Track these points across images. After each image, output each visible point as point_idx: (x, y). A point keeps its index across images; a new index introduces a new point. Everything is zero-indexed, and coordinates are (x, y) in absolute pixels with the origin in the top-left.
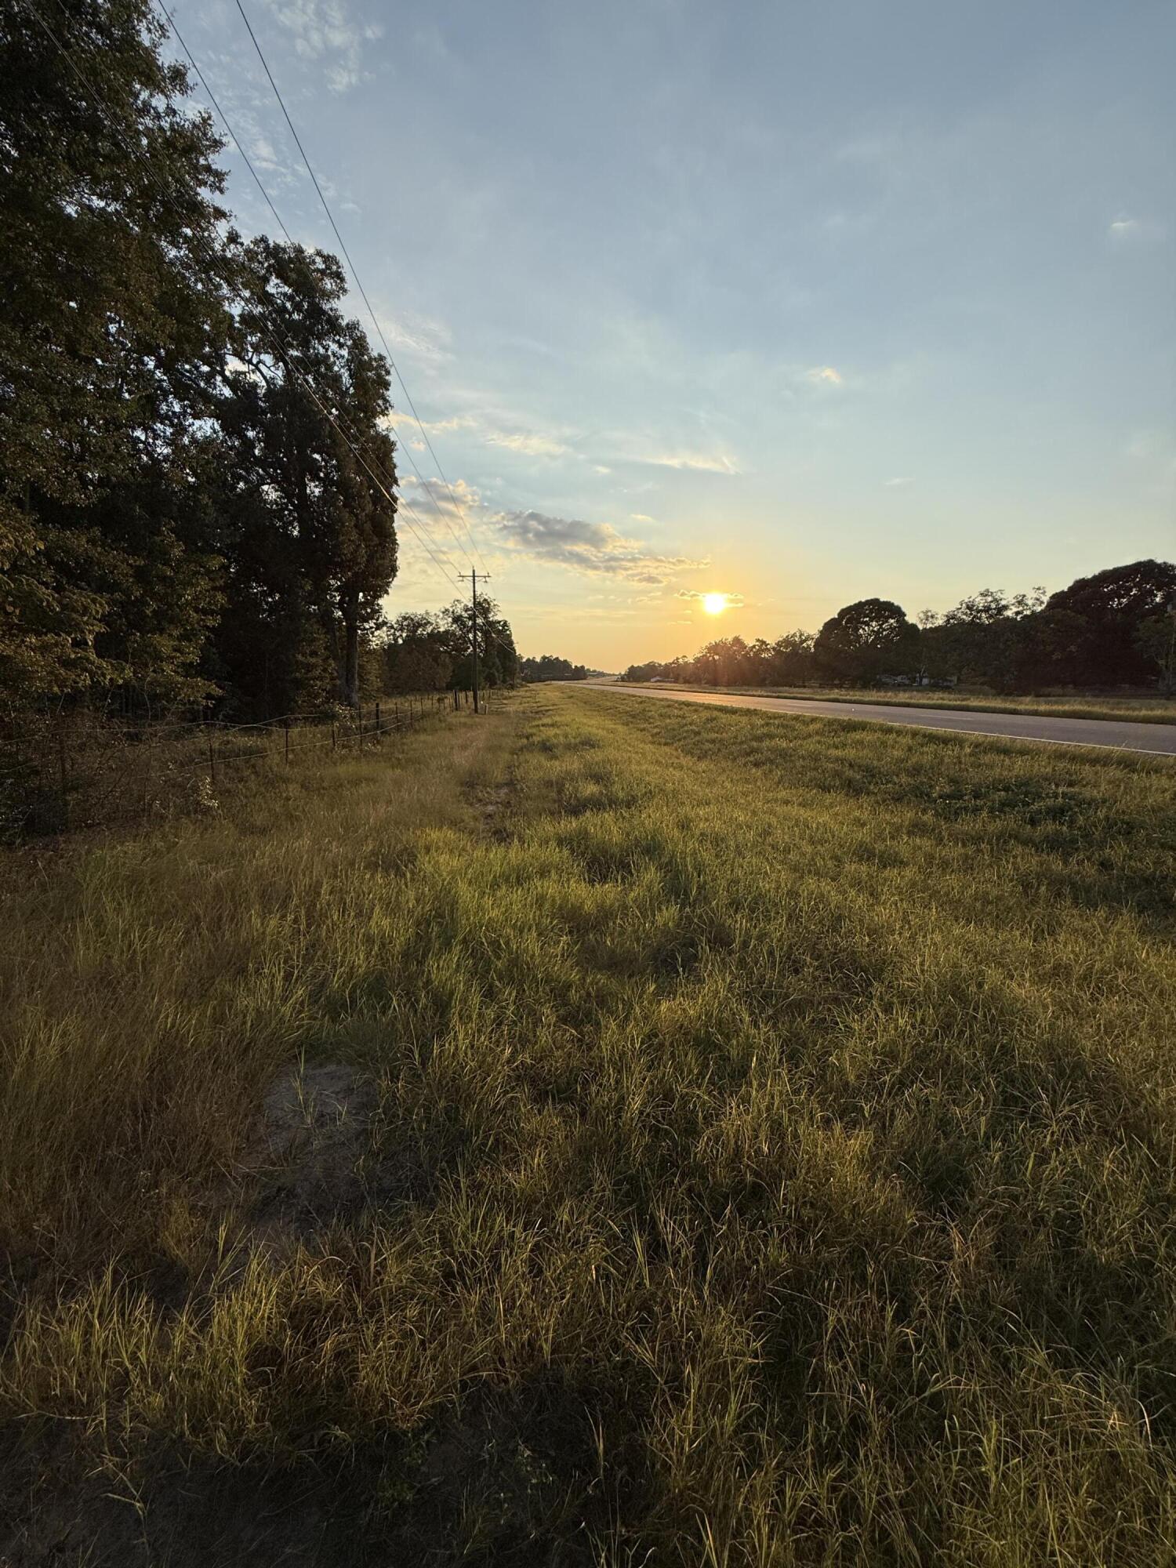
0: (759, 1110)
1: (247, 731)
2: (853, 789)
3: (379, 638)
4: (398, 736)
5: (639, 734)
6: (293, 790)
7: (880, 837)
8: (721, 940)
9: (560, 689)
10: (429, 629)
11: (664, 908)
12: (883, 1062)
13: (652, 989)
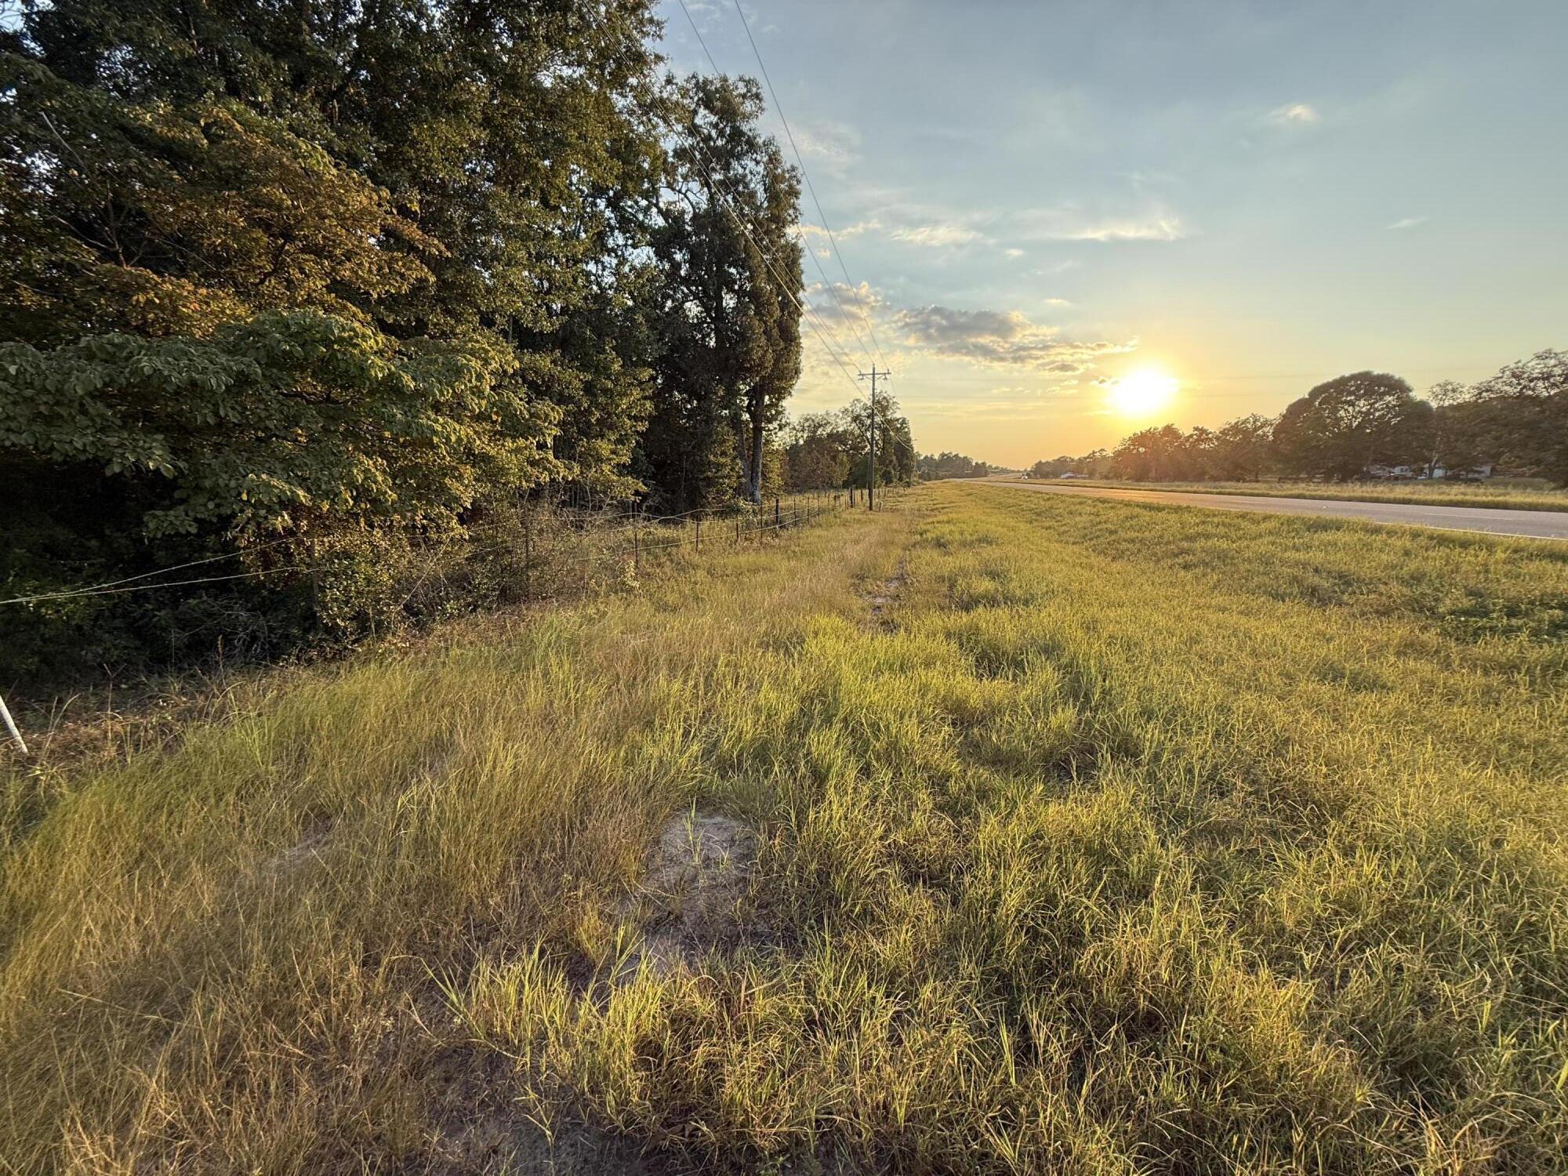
0: (1161, 936)
1: (665, 523)
2: (1316, 597)
3: (780, 439)
4: (795, 530)
5: (1045, 533)
6: (701, 575)
7: (1354, 654)
8: (1127, 749)
9: (958, 486)
10: (828, 429)
11: (1059, 710)
12: (1337, 913)
13: (1039, 791)
